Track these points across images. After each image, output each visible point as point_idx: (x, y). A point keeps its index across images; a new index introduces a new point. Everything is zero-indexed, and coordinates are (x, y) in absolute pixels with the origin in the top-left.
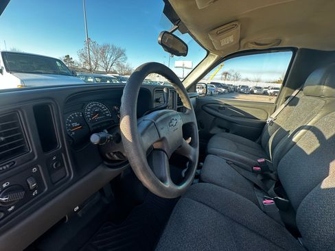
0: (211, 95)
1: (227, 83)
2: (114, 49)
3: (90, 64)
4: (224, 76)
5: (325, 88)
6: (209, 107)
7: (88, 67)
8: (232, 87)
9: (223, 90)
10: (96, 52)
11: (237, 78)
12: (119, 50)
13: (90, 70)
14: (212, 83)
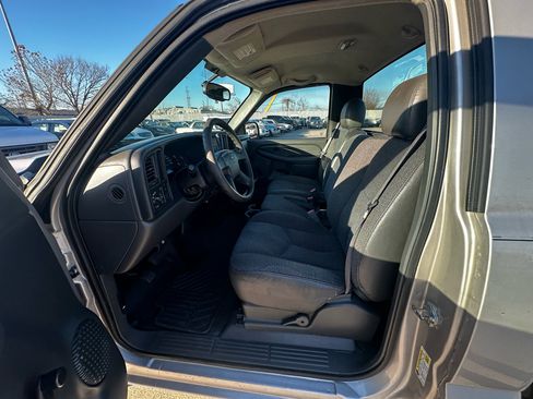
0: (271, 135)
1: (291, 115)
2: (84, 67)
3: (34, 97)
4: (285, 105)
5: (349, 120)
6: (263, 150)
7: (30, 105)
8: (298, 121)
9: (287, 126)
10: (44, 74)
11: (304, 108)
12: (95, 67)
13: (40, 109)
14: (269, 117)
